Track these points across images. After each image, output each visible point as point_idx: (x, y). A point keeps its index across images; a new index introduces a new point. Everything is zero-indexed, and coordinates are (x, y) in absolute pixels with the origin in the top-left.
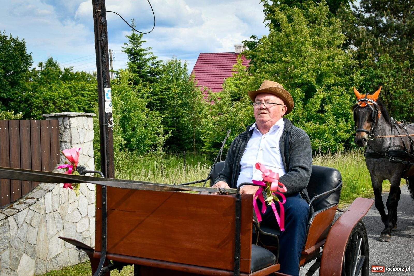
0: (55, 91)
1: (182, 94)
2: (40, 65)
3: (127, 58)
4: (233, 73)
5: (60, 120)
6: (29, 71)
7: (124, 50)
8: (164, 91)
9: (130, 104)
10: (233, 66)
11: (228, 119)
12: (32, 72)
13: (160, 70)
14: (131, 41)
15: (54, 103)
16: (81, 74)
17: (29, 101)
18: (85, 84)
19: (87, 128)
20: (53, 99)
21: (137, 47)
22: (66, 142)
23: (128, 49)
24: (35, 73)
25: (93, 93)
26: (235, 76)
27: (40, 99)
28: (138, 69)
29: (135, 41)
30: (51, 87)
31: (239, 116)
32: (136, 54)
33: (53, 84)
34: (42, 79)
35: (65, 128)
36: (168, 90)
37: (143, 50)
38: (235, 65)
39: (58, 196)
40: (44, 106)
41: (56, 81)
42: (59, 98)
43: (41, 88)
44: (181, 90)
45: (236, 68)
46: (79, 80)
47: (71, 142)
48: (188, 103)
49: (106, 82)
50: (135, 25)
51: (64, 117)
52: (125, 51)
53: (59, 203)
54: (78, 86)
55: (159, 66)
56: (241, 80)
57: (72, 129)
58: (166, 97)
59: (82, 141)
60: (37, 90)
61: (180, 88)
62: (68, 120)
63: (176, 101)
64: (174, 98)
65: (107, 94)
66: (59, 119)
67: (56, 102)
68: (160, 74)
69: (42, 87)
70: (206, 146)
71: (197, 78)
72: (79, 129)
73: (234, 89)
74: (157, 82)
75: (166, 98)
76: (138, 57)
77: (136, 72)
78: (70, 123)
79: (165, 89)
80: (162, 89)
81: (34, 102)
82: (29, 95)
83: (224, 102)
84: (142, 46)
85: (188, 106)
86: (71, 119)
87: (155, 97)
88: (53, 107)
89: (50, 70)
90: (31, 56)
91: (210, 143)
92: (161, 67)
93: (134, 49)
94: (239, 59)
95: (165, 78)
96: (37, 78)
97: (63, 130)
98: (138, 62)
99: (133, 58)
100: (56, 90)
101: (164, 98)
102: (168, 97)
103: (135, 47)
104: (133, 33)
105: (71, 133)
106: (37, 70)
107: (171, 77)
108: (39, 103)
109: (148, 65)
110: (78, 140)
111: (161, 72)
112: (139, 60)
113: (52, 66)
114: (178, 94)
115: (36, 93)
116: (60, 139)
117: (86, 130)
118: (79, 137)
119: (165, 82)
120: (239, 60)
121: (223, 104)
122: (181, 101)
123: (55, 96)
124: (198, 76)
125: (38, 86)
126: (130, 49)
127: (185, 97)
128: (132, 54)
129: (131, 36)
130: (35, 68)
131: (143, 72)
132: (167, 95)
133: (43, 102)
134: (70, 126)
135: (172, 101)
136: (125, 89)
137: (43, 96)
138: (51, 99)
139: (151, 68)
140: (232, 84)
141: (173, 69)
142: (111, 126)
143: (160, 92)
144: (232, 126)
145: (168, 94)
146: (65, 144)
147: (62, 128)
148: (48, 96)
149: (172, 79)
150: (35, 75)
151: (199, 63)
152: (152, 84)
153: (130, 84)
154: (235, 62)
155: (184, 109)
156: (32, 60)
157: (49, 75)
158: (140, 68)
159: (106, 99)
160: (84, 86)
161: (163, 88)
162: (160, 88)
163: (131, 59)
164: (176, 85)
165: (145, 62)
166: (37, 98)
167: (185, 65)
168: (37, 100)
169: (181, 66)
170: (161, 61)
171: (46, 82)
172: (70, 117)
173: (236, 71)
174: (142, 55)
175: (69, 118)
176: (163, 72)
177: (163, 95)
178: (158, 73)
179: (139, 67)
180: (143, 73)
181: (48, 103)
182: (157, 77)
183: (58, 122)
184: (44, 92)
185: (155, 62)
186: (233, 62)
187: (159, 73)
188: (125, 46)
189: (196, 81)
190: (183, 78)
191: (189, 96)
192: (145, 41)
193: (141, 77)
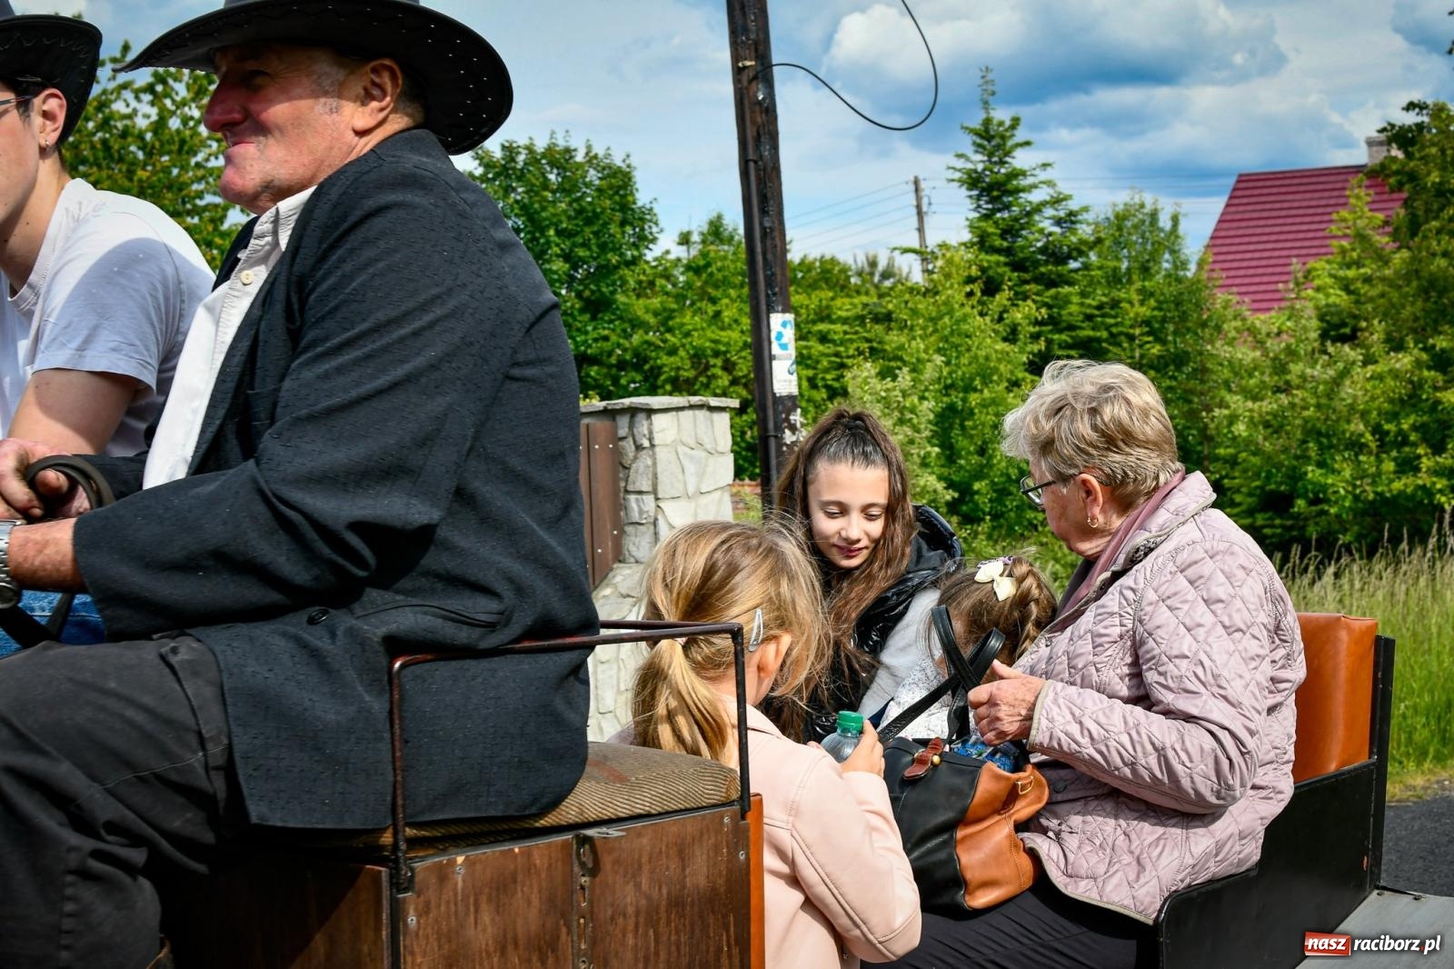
0: (730, 327)
1: (1164, 320)
2: (685, 240)
3: (970, 205)
4: (1335, 243)
5: (623, 422)
6: (647, 262)
7: (957, 175)
8: (1096, 312)
9: (970, 364)
10: (1335, 216)
11: (1305, 408)
12: (655, 267)
13: (1082, 242)
14: (980, 145)
15: (728, 367)
16: (818, 264)
17: (646, 360)
18: (833, 299)
19: (709, 447)
20: (725, 353)
21: (1002, 163)
22: (640, 493)
23: (969, 173)
24: (666, 269)
25: (851, 327)
26: (1343, 252)
27: (682, 353)
28: (1005, 239)
29: (993, 143)
30: (717, 314)
31: (1343, 395)
32: (998, 190)
33: (726, 301)
34: (688, 285)
35: (639, 448)
36: (1112, 308)
37: (1023, 173)
38: (1344, 213)
39: (615, 667)
40: (696, 378)
41: (732, 292)
42: (742, 349)
43: (684, 316)
44: (1160, 309)
45: (1343, 225)
46: (813, 286)
47: (655, 492)
48: (1186, 353)
49: (775, 294)
50: (994, 88)
51: (633, 411)
52: (959, 181)
53: (618, 685)
54: (807, 306)
55: (1078, 226)
56: (1363, 266)
57: (657, 449)
58: (1105, 334)
59: (691, 490)
60: (671, 323)
61: (1152, 302)
62: (645, 423)
63: (1141, 346)
64: (1131, 338)
65: (780, 335)
66: (618, 418)
67: (734, 364)
68: (1081, 253)
69: (689, 314)
70: (1239, 504)
71: (1218, 266)
72: (681, 449)
73: (1339, 298)
74: (1071, 284)
75: (1105, 341)
76: (1005, 199)
77: (998, 251)
78: (651, 432)
79: (1100, 307)
80: (1090, 306)
81: (664, 365)
82: (647, 342)
83: (1288, 347)
84: (1020, 160)
85: (1187, 365)
86: (656, 418)
87: (1064, 337)
88: (724, 380)
89: (712, 255)
90: (655, 211)
91: (1250, 494)
92: (1089, 230)
93: (991, 171)
94: (1356, 191)
95: (1100, 268)
96: (674, 285)
97: (631, 455)
98: (1006, 215)
99: (987, 203)
100: (736, 321)
101: (1099, 340)
102: (1111, 334)
103: (995, 163)
104: (984, 116)
105: (655, 464)
106: (672, 257)
107: (1124, 265)
108: (678, 369)
109: (1041, 225)
110: (680, 486)
111: (1084, 248)
112: (1007, 207)
113: (722, 241)
114: (1147, 322)
115: (668, 336)
116: (622, 484)
117: (704, 454)
118: (680, 476)
119: (1099, 283)
120: (1360, 195)
121: (1287, 355)
122: (1156, 350)
123: (728, 344)
124: (1221, 258)
125: (674, 311)
126: (975, 171)
127: (1175, 333)
128: (983, 190)
129: (978, 127)
130: (668, 252)
131: (1023, 248)
132: (1108, 328)
133: (693, 363)
134: (651, 439)
135: (1124, 350)
136: (951, 312)
137: (691, 343)
138: (716, 354)
139: (1050, 234)
140: (1329, 281)
141: (1130, 234)
142: (794, 438)
143: (1081, 318)
144: (1319, 434)
145: (1112, 325)
146: (637, 500)
147: (629, 446)
148: (708, 344)
149: (1129, 269)
150: (667, 276)
151: (1233, 209)
152: (1053, 291)
153: (970, 294)
154: (1342, 201)
155: (1170, 378)
156: (656, 224)
157: (711, 274)
158: (1013, 236)
159: (776, 349)
160: (828, 307)
161: (1094, 303)
162: (1082, 304)
163: (979, 206)
164: (1141, 291)
165: (1029, 214)
166: (673, 352)
167: (1175, 220)
168: (672, 359)
169: (1161, 224)
170: (1086, 209)
171: (703, 295)
172: (650, 412)
173: (1346, 236)
174: (1018, 190)
175: (649, 417)
176: (1091, 248)
177: (1093, 329)
178: (1075, 254)
179: (1009, 231)
180: (1021, 255)
181: (707, 367)
182: (1073, 265)
183: (615, 429)
184: (695, 330)
185: (1062, 214)
186: (1332, 201)
187: (1078, 251)
188: (960, 164)
189: (1215, 275)
190: (1166, 265)
191: (1188, 330)
192: (1028, 143)
193: (1017, 266)
